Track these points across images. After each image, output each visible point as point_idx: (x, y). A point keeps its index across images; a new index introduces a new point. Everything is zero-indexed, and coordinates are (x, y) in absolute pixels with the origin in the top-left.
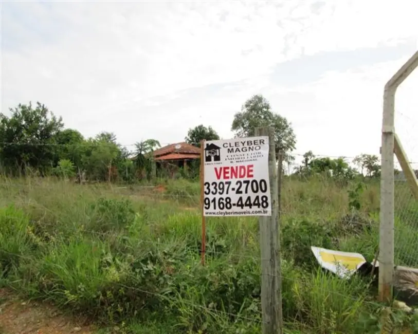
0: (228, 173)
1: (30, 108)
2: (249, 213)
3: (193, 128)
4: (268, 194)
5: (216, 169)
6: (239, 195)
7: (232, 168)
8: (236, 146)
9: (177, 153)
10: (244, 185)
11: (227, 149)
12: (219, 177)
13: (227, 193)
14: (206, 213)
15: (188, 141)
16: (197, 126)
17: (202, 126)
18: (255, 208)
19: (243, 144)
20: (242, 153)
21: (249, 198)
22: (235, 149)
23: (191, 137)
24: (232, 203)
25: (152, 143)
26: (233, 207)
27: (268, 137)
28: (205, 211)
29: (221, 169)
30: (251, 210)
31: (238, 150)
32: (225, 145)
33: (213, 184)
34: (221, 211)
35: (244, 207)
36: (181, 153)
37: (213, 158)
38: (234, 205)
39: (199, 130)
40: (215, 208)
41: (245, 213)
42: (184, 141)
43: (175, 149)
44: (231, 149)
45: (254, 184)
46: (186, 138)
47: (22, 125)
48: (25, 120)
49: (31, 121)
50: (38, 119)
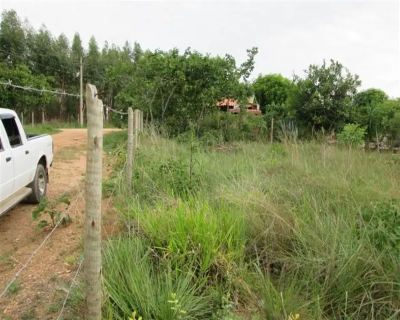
47: (316, 86)
48: (320, 81)
49: (325, 81)
50: (332, 78)
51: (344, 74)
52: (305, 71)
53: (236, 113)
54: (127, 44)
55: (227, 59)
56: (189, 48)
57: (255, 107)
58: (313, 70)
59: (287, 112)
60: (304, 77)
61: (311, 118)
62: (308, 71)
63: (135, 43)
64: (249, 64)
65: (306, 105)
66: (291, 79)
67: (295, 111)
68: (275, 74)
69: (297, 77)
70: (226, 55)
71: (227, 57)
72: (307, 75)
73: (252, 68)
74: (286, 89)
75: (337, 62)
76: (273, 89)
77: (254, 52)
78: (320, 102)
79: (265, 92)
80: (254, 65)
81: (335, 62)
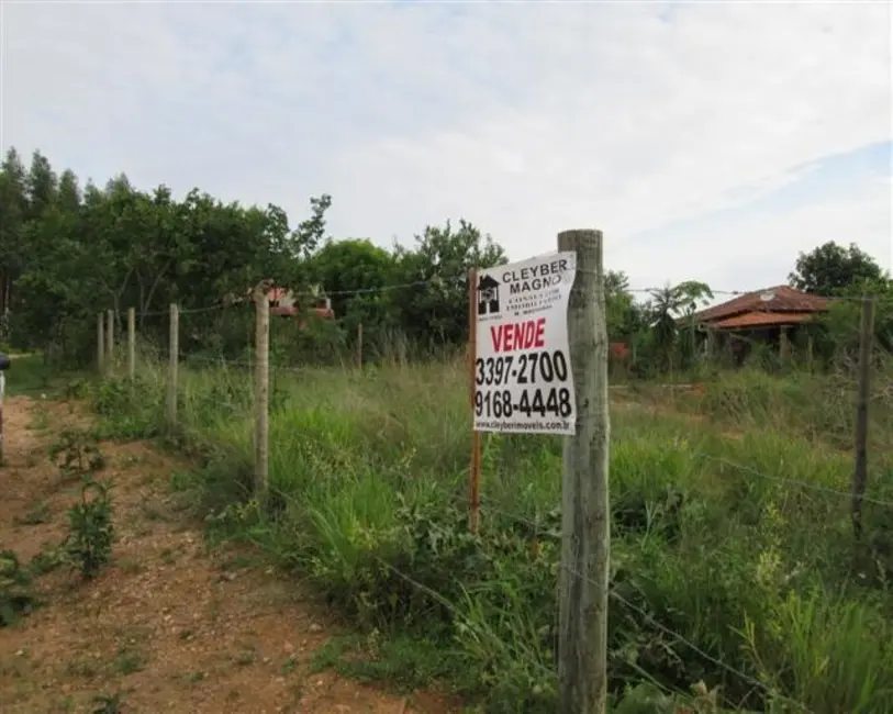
0: (510, 337)
1: (447, 232)
2: (541, 426)
3: (809, 251)
4: (569, 384)
5: (493, 329)
6: (523, 387)
7: (517, 326)
8: (523, 278)
9: (764, 311)
10: (530, 363)
11: (508, 285)
12: (497, 349)
13: (506, 382)
14: (478, 425)
15: (796, 284)
16: (820, 247)
17: (832, 244)
18: (550, 416)
19: (534, 272)
20: (533, 292)
21: (538, 393)
22: (521, 282)
23: (804, 274)
24: (512, 403)
25: (694, 289)
26: (515, 412)
27: (574, 254)
28: (477, 419)
29: (501, 328)
30: (543, 421)
31: (526, 287)
32: (507, 278)
33: (488, 363)
34: (498, 420)
35: (532, 413)
36: (774, 311)
37: (488, 307)
38: (516, 407)
39: (824, 256)
40: (489, 415)
41: (534, 426)
42: (787, 283)
43: (761, 303)
44: (515, 283)
45: (545, 360)
46: (791, 275)
47: (434, 266)
48: (441, 256)
49: (449, 258)
50: (463, 251)
51: (482, 244)
52: (418, 238)
53: (285, 316)
54: (12, 155)
55: (270, 213)
56: (196, 190)
57: (322, 304)
58: (431, 237)
59: (384, 313)
60: (413, 247)
61: (427, 323)
62: (423, 239)
63: (36, 156)
64: (315, 225)
65: (417, 299)
66: (391, 251)
67: (399, 311)
68: (359, 240)
69: (400, 249)
70: (270, 206)
71: (270, 210)
72: (420, 245)
73: (321, 232)
74: (380, 269)
75: (470, 225)
76: (356, 269)
77: (325, 203)
78: (443, 294)
79: (339, 274)
80: (324, 227)
81: (467, 225)
